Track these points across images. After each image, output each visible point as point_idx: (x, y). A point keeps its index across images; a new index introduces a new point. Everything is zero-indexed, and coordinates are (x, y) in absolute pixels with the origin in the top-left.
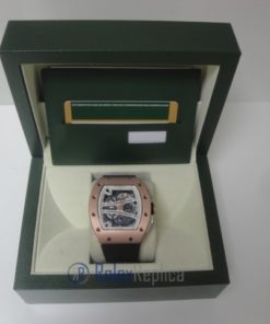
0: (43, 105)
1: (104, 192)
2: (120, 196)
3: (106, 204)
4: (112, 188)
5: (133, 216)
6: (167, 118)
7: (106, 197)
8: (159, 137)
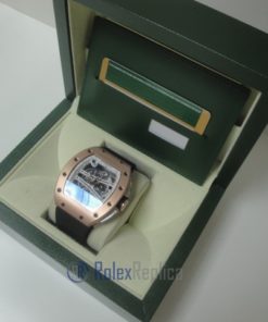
0: (87, 51)
1: (89, 160)
2: (101, 173)
3: (84, 173)
4: (99, 161)
6: (194, 125)
7: (89, 166)
8: (180, 141)
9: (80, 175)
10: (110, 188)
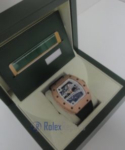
3: (64, 96)
4: (60, 87)
5: (79, 91)
6: (57, 42)
7: (61, 93)
8: (58, 53)
9: (65, 97)
10: (75, 85)
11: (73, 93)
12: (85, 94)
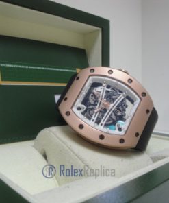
10: (109, 87)
11: (111, 105)
12: (138, 100)
